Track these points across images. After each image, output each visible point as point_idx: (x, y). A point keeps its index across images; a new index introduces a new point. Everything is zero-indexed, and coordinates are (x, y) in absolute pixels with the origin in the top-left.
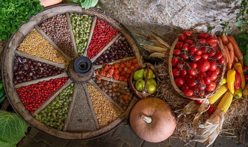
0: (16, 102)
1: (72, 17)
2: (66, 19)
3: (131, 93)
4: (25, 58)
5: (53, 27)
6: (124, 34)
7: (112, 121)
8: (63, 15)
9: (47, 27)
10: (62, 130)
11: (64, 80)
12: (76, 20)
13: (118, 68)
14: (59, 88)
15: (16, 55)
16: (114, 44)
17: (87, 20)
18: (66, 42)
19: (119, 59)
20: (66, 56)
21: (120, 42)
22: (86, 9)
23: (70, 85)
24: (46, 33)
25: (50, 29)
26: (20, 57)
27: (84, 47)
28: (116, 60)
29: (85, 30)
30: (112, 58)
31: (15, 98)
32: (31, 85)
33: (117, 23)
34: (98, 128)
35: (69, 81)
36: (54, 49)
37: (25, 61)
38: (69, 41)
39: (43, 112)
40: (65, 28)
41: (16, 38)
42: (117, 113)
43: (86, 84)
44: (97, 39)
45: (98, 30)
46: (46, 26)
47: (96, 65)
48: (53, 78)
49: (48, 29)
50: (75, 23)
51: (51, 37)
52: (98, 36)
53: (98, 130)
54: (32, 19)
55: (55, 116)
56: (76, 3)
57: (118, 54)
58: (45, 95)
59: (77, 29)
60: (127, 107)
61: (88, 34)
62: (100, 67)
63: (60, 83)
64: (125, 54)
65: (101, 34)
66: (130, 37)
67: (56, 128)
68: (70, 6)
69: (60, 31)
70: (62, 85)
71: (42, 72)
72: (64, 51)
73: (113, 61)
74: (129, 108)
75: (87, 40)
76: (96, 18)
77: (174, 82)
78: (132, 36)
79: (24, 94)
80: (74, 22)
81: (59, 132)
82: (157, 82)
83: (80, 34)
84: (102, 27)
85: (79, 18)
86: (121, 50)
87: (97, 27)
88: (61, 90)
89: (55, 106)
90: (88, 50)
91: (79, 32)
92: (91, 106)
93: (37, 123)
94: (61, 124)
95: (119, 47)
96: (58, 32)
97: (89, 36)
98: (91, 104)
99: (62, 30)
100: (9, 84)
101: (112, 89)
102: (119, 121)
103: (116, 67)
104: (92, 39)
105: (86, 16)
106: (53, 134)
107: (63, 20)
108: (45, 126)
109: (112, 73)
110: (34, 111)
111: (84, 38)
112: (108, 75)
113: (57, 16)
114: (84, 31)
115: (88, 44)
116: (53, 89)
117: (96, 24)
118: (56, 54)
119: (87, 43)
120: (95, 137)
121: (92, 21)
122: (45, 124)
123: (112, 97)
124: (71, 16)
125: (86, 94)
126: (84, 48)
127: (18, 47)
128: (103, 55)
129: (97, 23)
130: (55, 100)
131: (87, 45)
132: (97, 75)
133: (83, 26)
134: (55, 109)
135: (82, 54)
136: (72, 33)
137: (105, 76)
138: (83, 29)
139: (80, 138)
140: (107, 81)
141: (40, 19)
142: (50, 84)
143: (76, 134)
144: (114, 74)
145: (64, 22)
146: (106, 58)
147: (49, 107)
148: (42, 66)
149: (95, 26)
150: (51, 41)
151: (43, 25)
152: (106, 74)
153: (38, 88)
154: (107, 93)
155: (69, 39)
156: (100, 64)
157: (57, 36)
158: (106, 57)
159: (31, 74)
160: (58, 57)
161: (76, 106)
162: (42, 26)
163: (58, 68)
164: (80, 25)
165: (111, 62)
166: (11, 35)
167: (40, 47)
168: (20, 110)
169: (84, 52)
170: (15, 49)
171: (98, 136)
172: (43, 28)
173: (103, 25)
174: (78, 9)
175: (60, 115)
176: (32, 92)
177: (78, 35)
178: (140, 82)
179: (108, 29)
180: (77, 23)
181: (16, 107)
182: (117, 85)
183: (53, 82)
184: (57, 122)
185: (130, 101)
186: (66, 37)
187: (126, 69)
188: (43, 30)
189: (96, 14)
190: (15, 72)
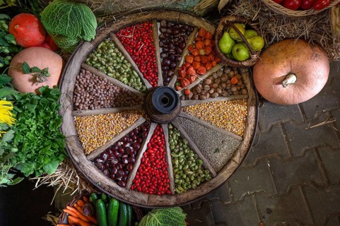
0: (146, 200)
1: (91, 62)
2: (88, 72)
3: (234, 71)
4: (102, 154)
5: (88, 95)
6: (159, 16)
7: (246, 117)
8: (81, 72)
9: (83, 101)
10: (213, 178)
11: (159, 132)
12: (98, 61)
13: (194, 60)
14: (165, 145)
15: (92, 161)
16: (161, 39)
17: (109, 48)
18: (117, 95)
19: (183, 49)
20: (134, 108)
21: (164, 30)
22: (94, 38)
23: (169, 130)
24: (90, 108)
25: (88, 100)
26: (98, 158)
27: (137, 79)
28: (181, 54)
29: (118, 59)
30: (176, 57)
31: (141, 198)
32: (138, 171)
33: (139, 14)
34: (240, 138)
35: (165, 127)
36: (115, 114)
37: (105, 156)
38: (118, 90)
39: (177, 181)
40: (100, 82)
41: (73, 146)
42: (242, 104)
43: (182, 112)
44: (140, 55)
45: (130, 44)
46: (81, 102)
47: (169, 82)
48: (147, 141)
49: (86, 103)
50: (102, 65)
51: (99, 107)
52: (137, 50)
53: (243, 140)
54: (62, 111)
55: (191, 173)
56: (78, 44)
57: (175, 46)
58: (161, 165)
59: (110, 69)
60: (245, 88)
61: (126, 61)
62: (175, 79)
63: (159, 138)
64: (183, 36)
65: (137, 45)
66: (168, 13)
67: (205, 181)
68: (76, 54)
69: (99, 92)
70: (163, 139)
71: (131, 148)
72: (125, 105)
73: (180, 59)
74: (249, 86)
75: (132, 68)
76: (114, 35)
77: (286, 9)
78: (168, 10)
79: (143, 185)
80: (99, 65)
81: (212, 182)
82: (253, 29)
83: (119, 71)
84: (130, 36)
85: (99, 55)
86: (174, 38)
87: (125, 43)
88: (168, 144)
89: (180, 164)
90: (145, 77)
91: (115, 69)
92: (210, 126)
93: (185, 196)
94: (204, 173)
95: (169, 38)
96: (98, 95)
97: (129, 62)
98: (209, 124)
99: (99, 87)
100: (120, 192)
101: (211, 88)
102: (253, 109)
103: (191, 62)
104: (135, 61)
105: (101, 44)
106: (210, 189)
107: (87, 77)
108: (194, 191)
109: (194, 72)
110: (169, 189)
111: (127, 70)
112: (193, 79)
113: (77, 79)
114: (118, 63)
115: (138, 71)
116: (160, 151)
117: (121, 41)
118: (123, 116)
119: (136, 71)
120: (248, 149)
121: (114, 42)
122: (192, 189)
123: (221, 95)
124: (89, 63)
125: (192, 120)
126: (139, 80)
127: (85, 152)
128: (163, 65)
129: (120, 39)
130: (173, 159)
131: (138, 73)
132: (182, 92)
133: (111, 59)
134: (183, 167)
135: (145, 88)
136: (111, 79)
137: (191, 83)
138: (115, 61)
139: (236, 166)
140: (197, 85)
141: (69, 103)
142: (152, 149)
143: (229, 167)
144: (196, 70)
145: (91, 78)
146: (171, 63)
147: (176, 170)
148: (125, 143)
149: (123, 44)
150: (103, 111)
151: (77, 104)
152: (190, 80)
153: (147, 166)
154: (211, 96)
155: (116, 88)
156: (171, 77)
157: (102, 99)
158: (169, 62)
159: (126, 162)
160: (127, 118)
161: (198, 142)
162: (78, 107)
163: (140, 127)
164: (108, 61)
165: (179, 62)
166: (65, 149)
167: (101, 128)
168: (158, 202)
169: (143, 84)
170: (85, 157)
171: (250, 147)
172: (81, 107)
173: (129, 34)
174: (87, 48)
175: (194, 167)
176: (146, 176)
177: (118, 74)
178: (238, 50)
179: (137, 32)
180: (104, 62)
181: (152, 204)
182: (211, 78)
183: (152, 145)
184: (199, 175)
185: (242, 79)
186: (111, 90)
187: (202, 52)
188: (84, 109)
189: (109, 30)
190: (110, 176)
